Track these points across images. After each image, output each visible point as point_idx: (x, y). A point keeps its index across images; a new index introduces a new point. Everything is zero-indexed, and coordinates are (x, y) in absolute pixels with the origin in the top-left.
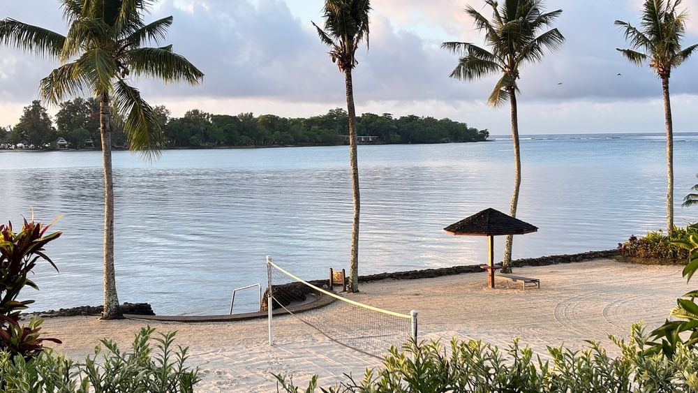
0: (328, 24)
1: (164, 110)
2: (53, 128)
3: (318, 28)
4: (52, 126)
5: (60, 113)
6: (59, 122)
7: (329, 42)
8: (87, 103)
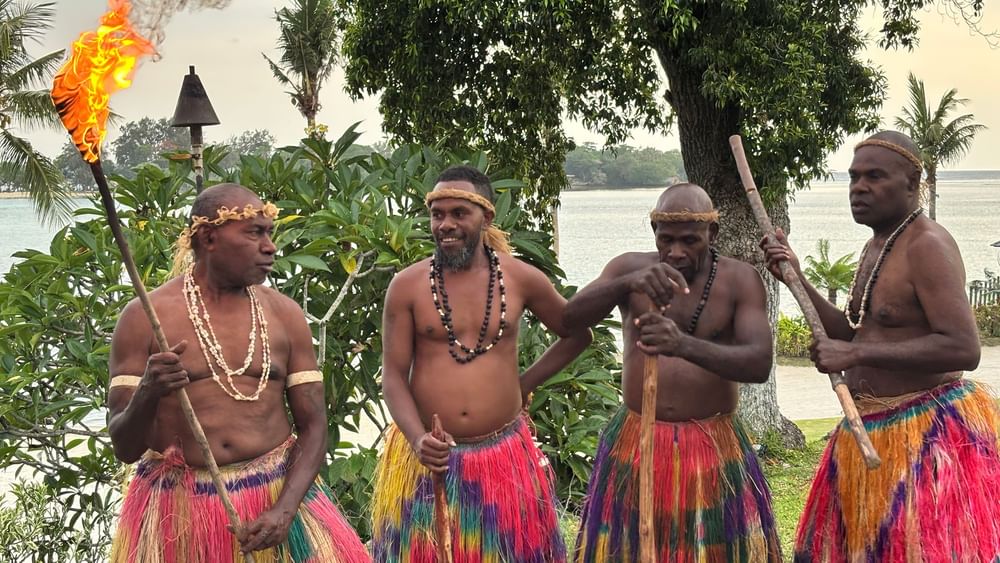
0: (288, 56)
1: (266, 137)
2: (110, 161)
3: (271, 62)
4: (108, 158)
5: (121, 140)
6: (118, 154)
7: (285, 79)
8: (158, 127)
